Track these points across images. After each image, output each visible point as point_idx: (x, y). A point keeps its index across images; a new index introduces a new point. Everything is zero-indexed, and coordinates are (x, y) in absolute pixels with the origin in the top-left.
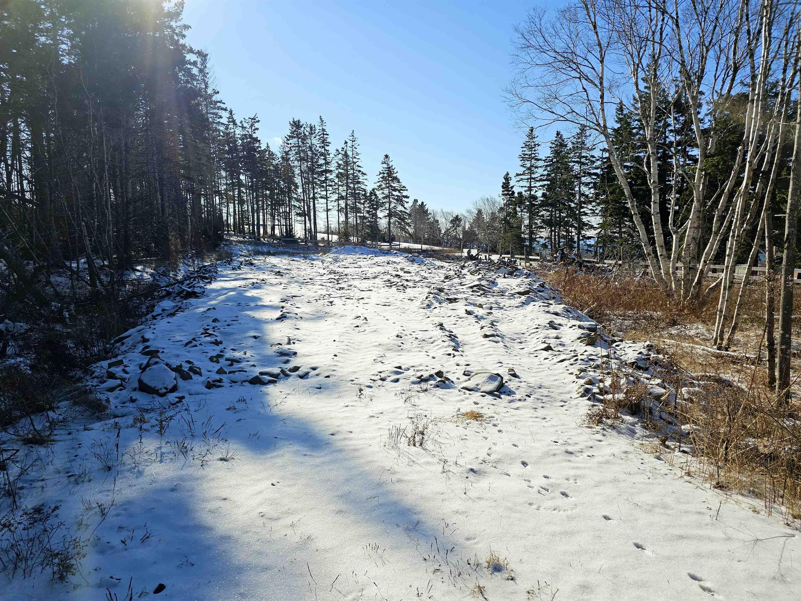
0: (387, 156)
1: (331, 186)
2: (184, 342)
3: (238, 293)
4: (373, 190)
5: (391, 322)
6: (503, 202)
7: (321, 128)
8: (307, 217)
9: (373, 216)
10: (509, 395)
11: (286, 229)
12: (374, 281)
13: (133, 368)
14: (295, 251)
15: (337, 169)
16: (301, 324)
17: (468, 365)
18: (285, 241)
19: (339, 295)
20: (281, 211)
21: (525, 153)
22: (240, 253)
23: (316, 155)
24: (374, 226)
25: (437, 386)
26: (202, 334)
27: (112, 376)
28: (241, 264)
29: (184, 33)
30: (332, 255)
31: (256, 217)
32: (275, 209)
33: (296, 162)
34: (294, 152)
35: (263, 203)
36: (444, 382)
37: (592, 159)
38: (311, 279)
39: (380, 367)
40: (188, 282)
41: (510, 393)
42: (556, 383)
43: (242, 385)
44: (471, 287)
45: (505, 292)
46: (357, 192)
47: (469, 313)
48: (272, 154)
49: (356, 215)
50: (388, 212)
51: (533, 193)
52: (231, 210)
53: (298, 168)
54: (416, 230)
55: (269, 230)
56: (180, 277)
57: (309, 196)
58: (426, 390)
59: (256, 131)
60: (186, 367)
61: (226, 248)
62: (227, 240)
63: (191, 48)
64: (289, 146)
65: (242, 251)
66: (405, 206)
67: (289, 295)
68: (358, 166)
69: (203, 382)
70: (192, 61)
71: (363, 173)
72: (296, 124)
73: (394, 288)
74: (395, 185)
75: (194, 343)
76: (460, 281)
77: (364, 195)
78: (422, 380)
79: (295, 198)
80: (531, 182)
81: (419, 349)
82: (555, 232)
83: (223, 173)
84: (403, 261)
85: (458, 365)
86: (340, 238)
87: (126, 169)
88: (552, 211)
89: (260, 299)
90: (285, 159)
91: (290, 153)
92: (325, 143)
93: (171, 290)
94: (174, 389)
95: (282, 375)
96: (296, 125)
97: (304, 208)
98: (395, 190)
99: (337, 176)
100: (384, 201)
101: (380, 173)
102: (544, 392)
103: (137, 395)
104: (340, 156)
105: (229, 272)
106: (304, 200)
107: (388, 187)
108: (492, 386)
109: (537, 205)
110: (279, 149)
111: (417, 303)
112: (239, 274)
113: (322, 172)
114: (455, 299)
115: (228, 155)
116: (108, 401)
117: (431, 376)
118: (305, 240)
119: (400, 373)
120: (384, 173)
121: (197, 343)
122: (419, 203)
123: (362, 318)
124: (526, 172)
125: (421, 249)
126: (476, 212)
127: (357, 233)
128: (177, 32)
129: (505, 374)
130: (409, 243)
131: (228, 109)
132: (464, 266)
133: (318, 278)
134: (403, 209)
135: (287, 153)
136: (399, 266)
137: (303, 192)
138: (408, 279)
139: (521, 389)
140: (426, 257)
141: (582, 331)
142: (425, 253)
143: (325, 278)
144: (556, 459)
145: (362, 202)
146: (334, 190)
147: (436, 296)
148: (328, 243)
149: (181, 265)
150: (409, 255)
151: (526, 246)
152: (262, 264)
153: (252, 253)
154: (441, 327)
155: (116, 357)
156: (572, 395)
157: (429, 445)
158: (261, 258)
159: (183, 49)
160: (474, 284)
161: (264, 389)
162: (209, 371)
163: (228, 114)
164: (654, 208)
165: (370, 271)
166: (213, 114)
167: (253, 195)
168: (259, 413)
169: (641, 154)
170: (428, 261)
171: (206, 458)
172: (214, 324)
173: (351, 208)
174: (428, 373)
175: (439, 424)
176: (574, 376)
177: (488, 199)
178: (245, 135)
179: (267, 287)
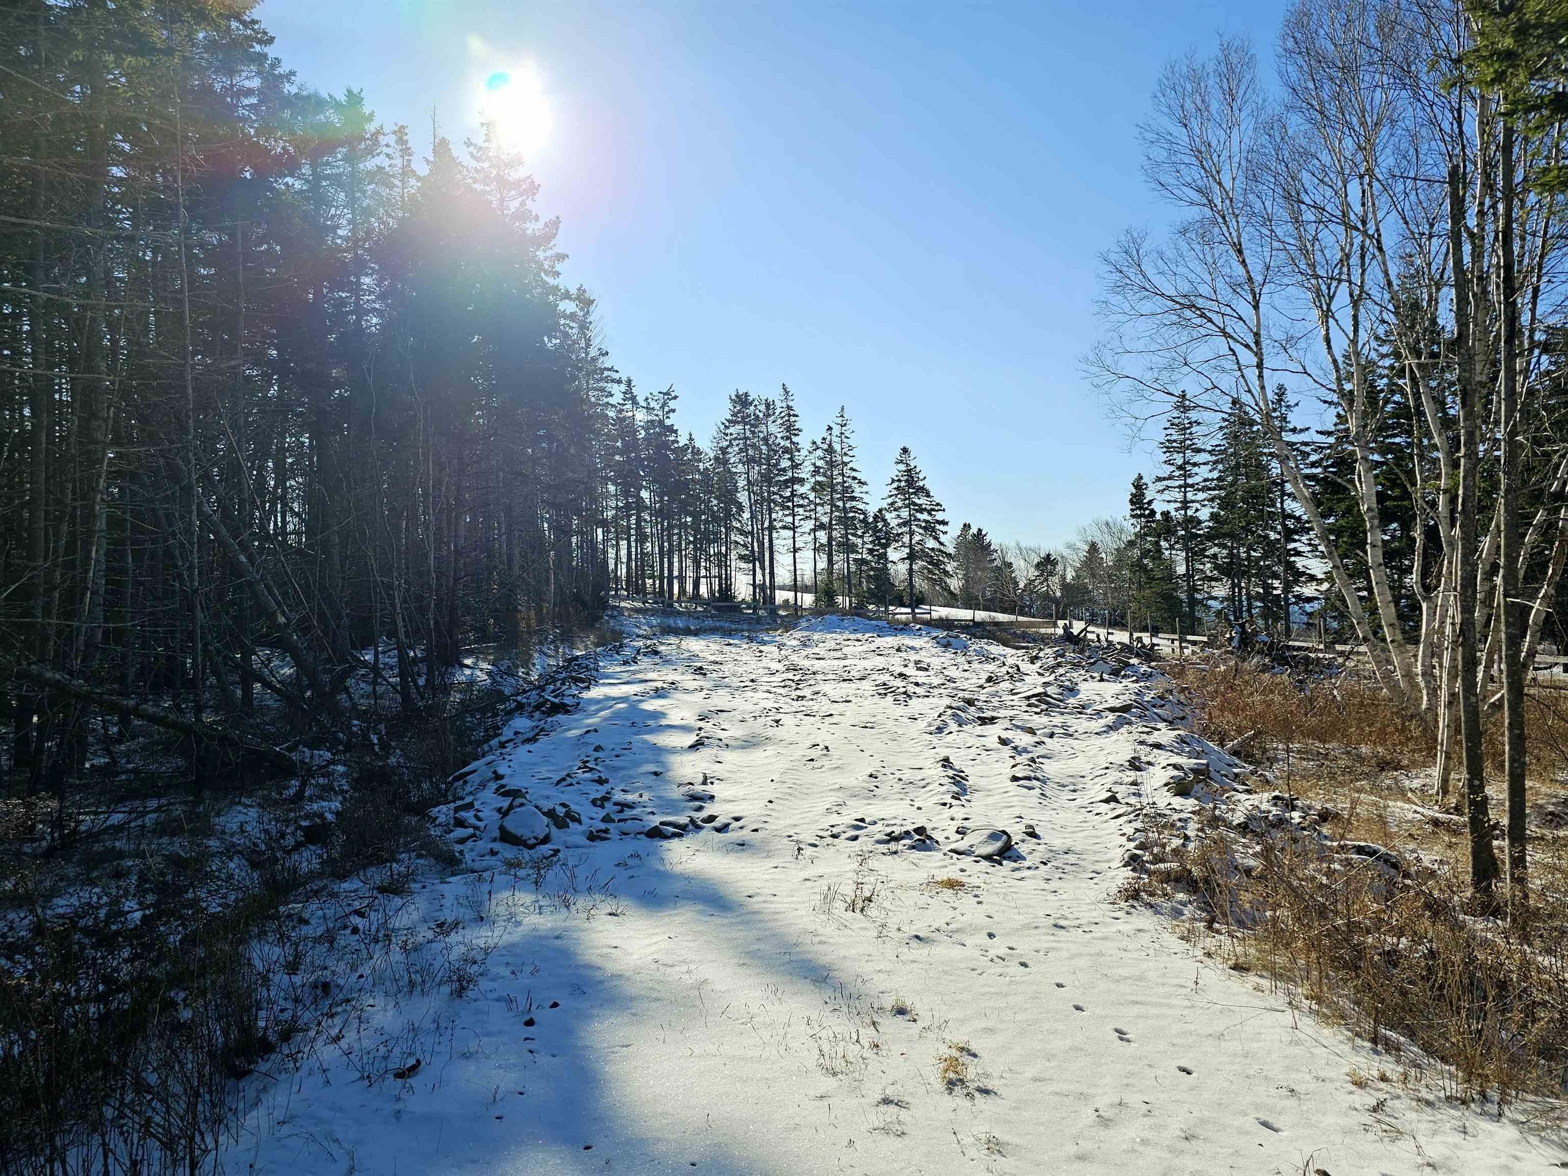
0: (905, 450)
1: (801, 506)
2: (556, 780)
3: (631, 706)
4: (880, 511)
5: (867, 753)
6: (1132, 530)
7: (784, 405)
8: (757, 564)
9: (880, 559)
10: (1015, 861)
11: (720, 585)
12: (858, 684)
13: (489, 815)
14: (733, 627)
15: (813, 476)
16: (728, 756)
17: (966, 819)
18: (717, 608)
19: (794, 710)
20: (712, 553)
21: (1173, 438)
22: (637, 630)
23: (776, 452)
24: (882, 577)
25: (913, 847)
26: (580, 768)
27: (460, 823)
28: (638, 653)
29: (559, 267)
30: (798, 634)
31: (666, 565)
32: (701, 549)
33: (740, 466)
34: (737, 449)
35: (680, 538)
36: (924, 842)
37: (1303, 448)
38: (752, 681)
39: (834, 819)
40: (552, 687)
41: (1019, 858)
42: (1096, 847)
43: (635, 838)
44: (1028, 698)
45: (1089, 706)
46: (851, 515)
47: (1004, 742)
48: (697, 452)
49: (848, 557)
50: (907, 550)
51: (1190, 513)
52: (623, 552)
53: (744, 476)
54: (967, 581)
55: (689, 588)
56: (536, 678)
57: (763, 524)
58: (895, 853)
59: (671, 415)
60: (561, 811)
61: (612, 623)
62: (615, 608)
63: (567, 291)
64: (728, 438)
65: (639, 627)
66: (941, 540)
67: (712, 709)
68: (852, 469)
69: (583, 833)
70: (568, 312)
71: (860, 482)
72: (741, 400)
73: (890, 698)
74: (922, 501)
75: (569, 780)
76: (1012, 687)
77: (864, 521)
78: (892, 838)
79: (738, 528)
80: (1185, 492)
81: (901, 796)
82: (1240, 589)
83: (612, 488)
84: (929, 645)
85: (952, 819)
86: (817, 600)
88: (1232, 546)
89: (663, 715)
90: (721, 459)
91: (730, 450)
92: (791, 430)
93: (525, 701)
94: (546, 840)
95: (691, 827)
96: (742, 401)
97: (753, 547)
98: (921, 511)
99: (813, 489)
100: (900, 531)
101: (893, 481)
102: (1071, 858)
103: (497, 846)
104: (819, 453)
105: (618, 669)
106: (752, 533)
107: (907, 506)
108: (992, 847)
109: (1200, 536)
110: (709, 444)
111: (922, 724)
112: (634, 672)
113: (786, 481)
114: (993, 718)
115: (622, 456)
116: (460, 852)
117: (907, 833)
118: (754, 605)
119: (861, 828)
120: (899, 481)
121: (574, 781)
122: (974, 530)
123: (822, 746)
124: (1177, 473)
125: (973, 620)
126: (1087, 548)
127: (850, 591)
128: (546, 267)
129: (1016, 832)
130: (952, 607)
131: (624, 379)
132: (1037, 658)
133: (766, 679)
134: (936, 545)
135: (724, 450)
136: (913, 657)
137: (752, 518)
138: (920, 681)
139: (1035, 854)
140: (976, 637)
141: (1176, 773)
142: (976, 629)
143: (778, 678)
144: (1037, 931)
145: (859, 533)
146: (808, 514)
147: (959, 712)
148: (796, 610)
149: (536, 655)
150: (942, 634)
151: (1182, 616)
152: (674, 652)
153: (657, 630)
154: (946, 762)
155: (462, 799)
156: (1111, 864)
157: (872, 911)
158: (673, 640)
159: (555, 294)
160: (1036, 691)
161: (665, 844)
162: (592, 817)
163: (623, 387)
164: (1372, 556)
165: (859, 666)
166: (596, 390)
167: (662, 525)
168: (657, 871)
169: (1397, 440)
170: (977, 645)
171: (592, 912)
172: (597, 754)
173: (839, 545)
174: (904, 829)
175: (898, 892)
176: (1124, 838)
177: (1107, 524)
178: (652, 422)
179: (679, 695)
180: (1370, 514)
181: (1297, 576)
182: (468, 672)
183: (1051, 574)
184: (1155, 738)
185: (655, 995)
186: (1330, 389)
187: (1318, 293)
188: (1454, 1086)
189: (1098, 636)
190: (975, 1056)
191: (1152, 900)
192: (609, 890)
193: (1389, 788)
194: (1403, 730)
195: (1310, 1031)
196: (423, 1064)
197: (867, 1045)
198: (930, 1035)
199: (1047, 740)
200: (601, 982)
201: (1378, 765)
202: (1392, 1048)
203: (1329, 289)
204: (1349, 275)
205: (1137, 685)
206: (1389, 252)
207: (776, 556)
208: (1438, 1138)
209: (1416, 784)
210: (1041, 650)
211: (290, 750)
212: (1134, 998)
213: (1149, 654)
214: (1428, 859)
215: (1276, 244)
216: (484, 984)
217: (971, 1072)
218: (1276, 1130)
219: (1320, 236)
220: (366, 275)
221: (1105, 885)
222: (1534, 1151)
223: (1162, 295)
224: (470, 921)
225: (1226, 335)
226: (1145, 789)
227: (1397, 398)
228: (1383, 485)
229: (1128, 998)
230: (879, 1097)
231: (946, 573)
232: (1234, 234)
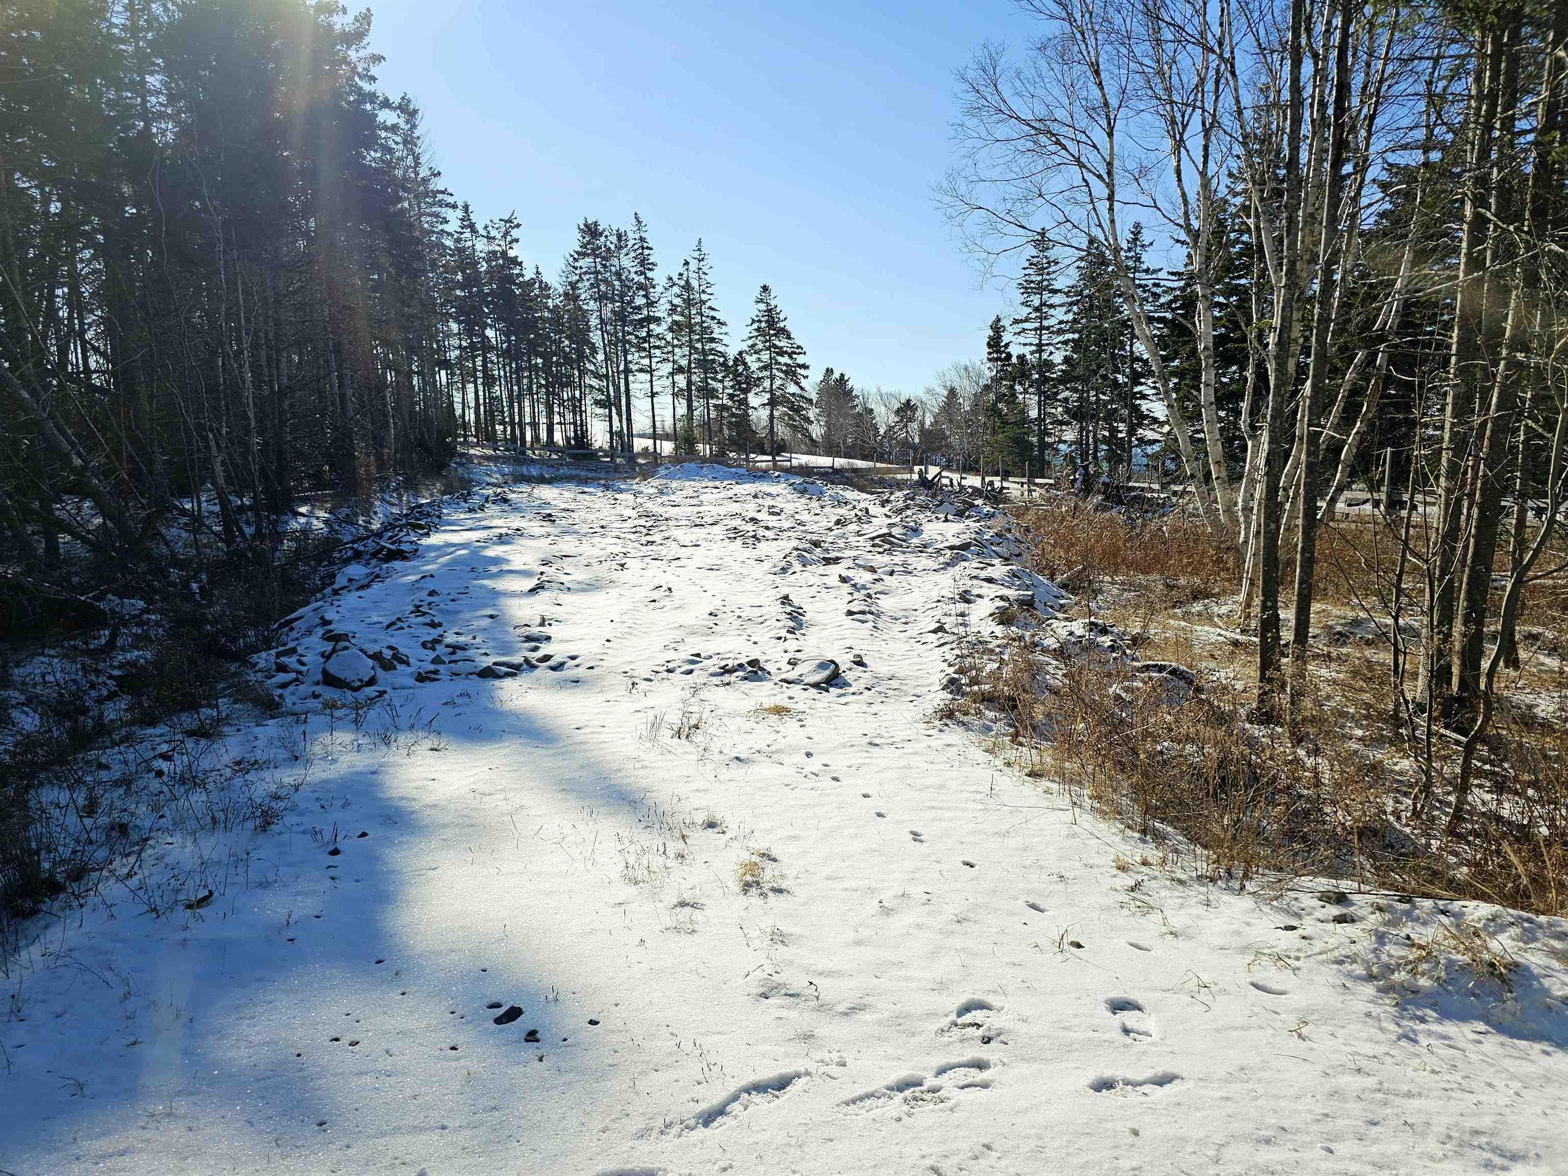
0: (765, 288)
1: (658, 347)
2: (385, 625)
3: (472, 552)
4: (740, 353)
5: (710, 593)
6: (988, 374)
7: (637, 236)
8: (613, 409)
9: (740, 404)
10: (841, 688)
11: (575, 431)
12: (710, 529)
13: (312, 658)
14: (590, 475)
15: (669, 315)
16: (565, 598)
17: (799, 651)
18: (573, 456)
19: (642, 554)
20: (565, 397)
21: (1031, 278)
22: (487, 479)
23: (630, 288)
24: (742, 423)
25: (746, 679)
26: (412, 612)
27: (282, 668)
28: (487, 501)
29: (373, 71)
30: (656, 482)
31: (516, 410)
32: (553, 393)
33: (592, 302)
34: (587, 284)
35: (531, 381)
36: (756, 673)
37: (1155, 290)
38: (602, 527)
39: (671, 655)
40: (390, 534)
41: (846, 684)
42: (919, 673)
43: (466, 677)
44: (873, 539)
45: (931, 545)
46: (711, 357)
47: (843, 580)
48: (545, 287)
49: (708, 403)
50: (768, 396)
51: (1045, 356)
52: (471, 396)
53: (596, 314)
54: (829, 428)
55: (544, 435)
56: (376, 526)
57: (618, 367)
58: (728, 684)
59: (514, 245)
60: (388, 654)
61: (460, 470)
62: (463, 455)
63: (387, 100)
64: (578, 272)
65: (490, 476)
66: (803, 385)
67: (557, 554)
68: (710, 308)
69: (412, 674)
70: (389, 124)
71: (719, 323)
72: (590, 229)
73: (739, 542)
74: (783, 343)
75: (399, 624)
76: (858, 528)
77: (724, 364)
78: (726, 670)
79: (592, 371)
80: (1041, 335)
81: (739, 632)
82: (1088, 432)
83: (454, 327)
84: (786, 492)
85: (786, 652)
86: (676, 448)
87: (276, 334)
88: (1083, 390)
89: (507, 561)
90: (571, 296)
91: (580, 285)
92: (645, 264)
93: (362, 548)
94: (372, 682)
95: (525, 666)
96: (592, 231)
97: (608, 391)
98: (782, 353)
99: (670, 329)
100: (761, 375)
101: (753, 321)
102: (894, 684)
103: (318, 689)
104: (676, 290)
105: (463, 516)
106: (607, 376)
107: (768, 349)
108: (820, 676)
109: (1053, 379)
110: (558, 279)
111: (767, 565)
112: (479, 520)
113: (641, 320)
114: (838, 558)
115: (463, 290)
116: (281, 696)
117: (741, 666)
118: (611, 452)
119: (697, 662)
120: (759, 321)
121: (404, 625)
122: (836, 375)
123: (665, 588)
124: (1033, 315)
125: (832, 467)
126: (946, 393)
127: (710, 439)
128: (360, 70)
129: (844, 661)
130: (815, 454)
131: (460, 204)
132: (888, 501)
133: (617, 525)
134: (798, 391)
135: (574, 286)
136: (769, 502)
137: (606, 360)
138: (770, 525)
139: (861, 681)
140: (833, 483)
141: (1002, 604)
142: (833, 476)
143: (630, 524)
144: (852, 749)
145: (719, 377)
146: (665, 356)
147: (805, 554)
148: (655, 458)
149: (377, 503)
150: (798, 480)
151: (1031, 460)
152: (524, 500)
153: (509, 479)
154: (785, 600)
155: (285, 645)
156: (930, 688)
157: (698, 737)
158: (525, 488)
159: (372, 102)
160: (881, 532)
161: (497, 683)
162: (421, 659)
163: (460, 213)
164: (1205, 395)
165: (711, 511)
166: (430, 215)
167: (511, 367)
168: (486, 708)
169: (1243, 281)
170: (832, 491)
171: (413, 748)
172: (431, 599)
173: (699, 389)
174: (737, 662)
175: (726, 720)
176: (946, 664)
177: (966, 369)
178: (494, 252)
179: (523, 541)
180: (1206, 353)
181: (1140, 418)
182: (302, 520)
183: (911, 420)
184: (989, 572)
185: (469, 822)
186: (1177, 225)
187: (1173, 122)
188: (1205, 866)
189: (951, 480)
190: (775, 860)
191: (966, 719)
192: (432, 727)
193: (1199, 614)
194: (1220, 560)
195: (1087, 826)
196: (216, 895)
197: (672, 856)
198: (735, 844)
199: (885, 577)
200: (413, 813)
201: (1192, 593)
202: (1160, 838)
203: (1183, 116)
204: (1202, 101)
205: (978, 524)
206: (1242, 78)
207: (633, 401)
208: (1183, 911)
209: (1224, 610)
210: (892, 493)
211: (98, 598)
212: (933, 804)
213: (996, 497)
214: (1223, 675)
215: (1133, 66)
216: (290, 819)
217: (768, 874)
218: (1042, 911)
219: (1179, 58)
220: (152, 73)
221: (922, 707)
222: (1265, 918)
223: (1018, 118)
224: (285, 760)
225: (1082, 165)
226: (973, 619)
227: (1245, 238)
228: (1226, 328)
229: (928, 804)
230: (675, 901)
231: (807, 420)
232: (1092, 53)
